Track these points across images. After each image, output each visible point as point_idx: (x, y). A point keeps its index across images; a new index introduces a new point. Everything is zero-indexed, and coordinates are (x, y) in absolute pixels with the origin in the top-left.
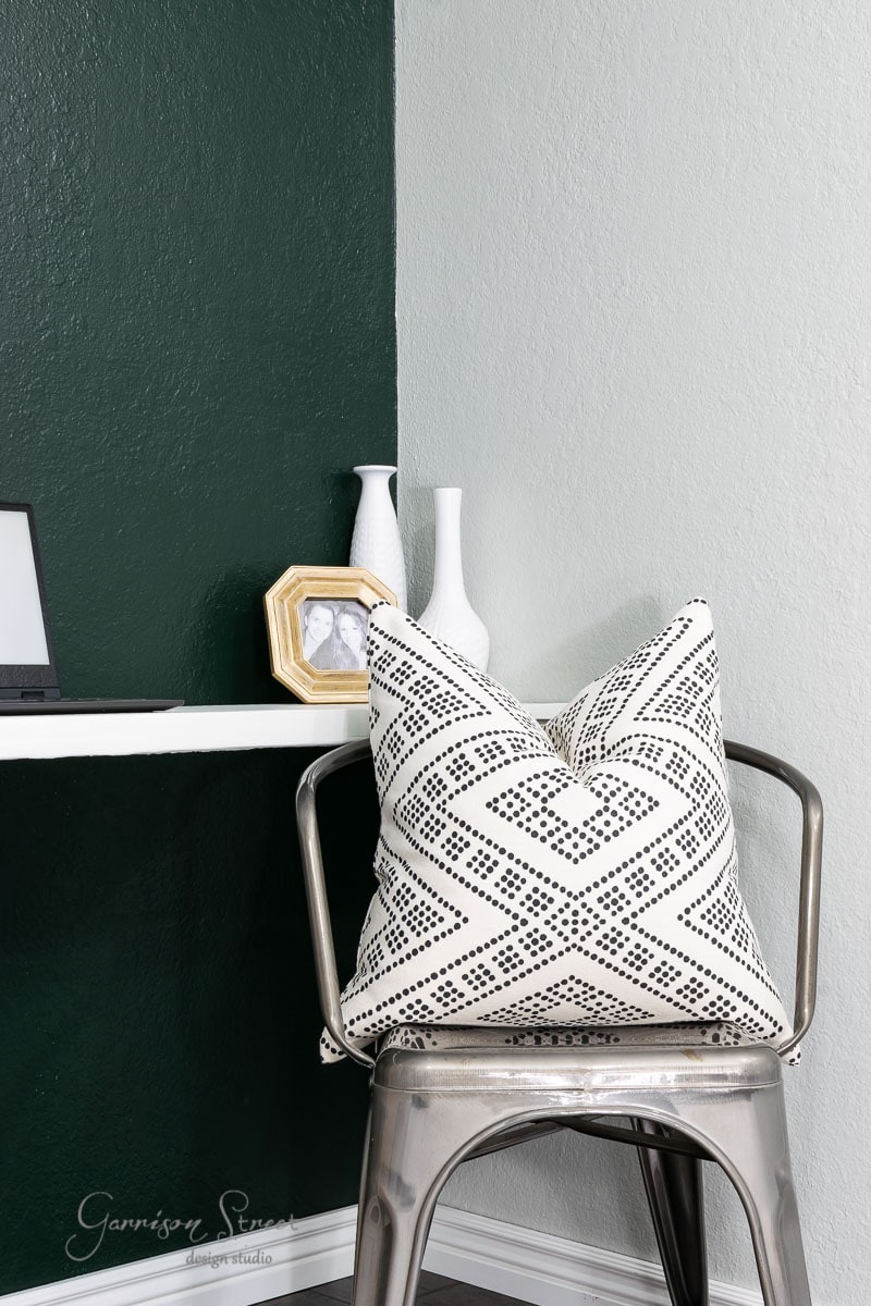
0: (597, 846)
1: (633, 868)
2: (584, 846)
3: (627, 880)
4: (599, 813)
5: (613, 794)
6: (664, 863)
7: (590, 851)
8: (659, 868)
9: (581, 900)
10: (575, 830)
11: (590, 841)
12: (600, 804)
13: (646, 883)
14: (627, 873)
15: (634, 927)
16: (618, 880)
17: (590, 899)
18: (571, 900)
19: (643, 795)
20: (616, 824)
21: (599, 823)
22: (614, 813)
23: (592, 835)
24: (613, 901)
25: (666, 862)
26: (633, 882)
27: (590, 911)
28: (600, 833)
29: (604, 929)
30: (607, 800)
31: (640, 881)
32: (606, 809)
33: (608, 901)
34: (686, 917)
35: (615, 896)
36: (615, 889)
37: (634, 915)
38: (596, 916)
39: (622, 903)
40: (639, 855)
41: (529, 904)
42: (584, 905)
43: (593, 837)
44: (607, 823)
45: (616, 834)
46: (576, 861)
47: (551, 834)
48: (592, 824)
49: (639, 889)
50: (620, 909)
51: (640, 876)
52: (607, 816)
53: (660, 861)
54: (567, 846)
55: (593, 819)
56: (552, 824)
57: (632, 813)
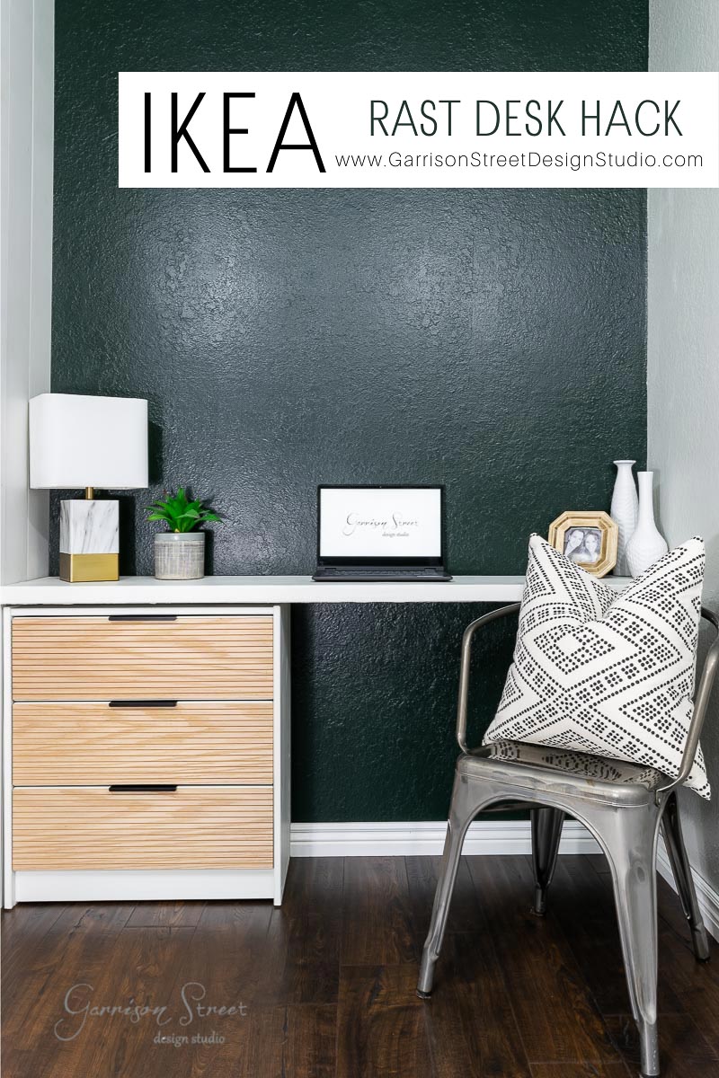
0: (577, 667)
1: (595, 680)
2: (571, 666)
3: (591, 686)
4: (579, 650)
5: (588, 641)
6: (613, 679)
7: (573, 669)
8: (609, 682)
9: (569, 693)
10: (567, 658)
11: (574, 664)
12: (581, 645)
13: (601, 689)
14: (591, 682)
15: (595, 710)
16: (587, 685)
17: (573, 693)
18: (563, 692)
19: (606, 643)
20: (587, 656)
21: (579, 655)
22: (587, 651)
23: (575, 661)
24: (584, 696)
25: (614, 679)
26: (594, 687)
27: (573, 699)
28: (579, 660)
29: (581, 709)
30: (584, 644)
31: (598, 687)
32: (583, 648)
33: (581, 695)
34: (624, 710)
35: (585, 693)
36: (585, 690)
37: (595, 704)
38: (576, 702)
39: (588, 697)
40: (598, 674)
41: (546, 691)
42: (570, 696)
43: (575, 662)
44: (583, 656)
45: (587, 661)
46: (566, 673)
47: (556, 658)
48: (575, 655)
49: (597, 691)
50: (588, 700)
51: (598, 685)
52: (583, 652)
53: (610, 679)
54: (563, 665)
55: (576, 653)
56: (557, 653)
57: (597, 652)
